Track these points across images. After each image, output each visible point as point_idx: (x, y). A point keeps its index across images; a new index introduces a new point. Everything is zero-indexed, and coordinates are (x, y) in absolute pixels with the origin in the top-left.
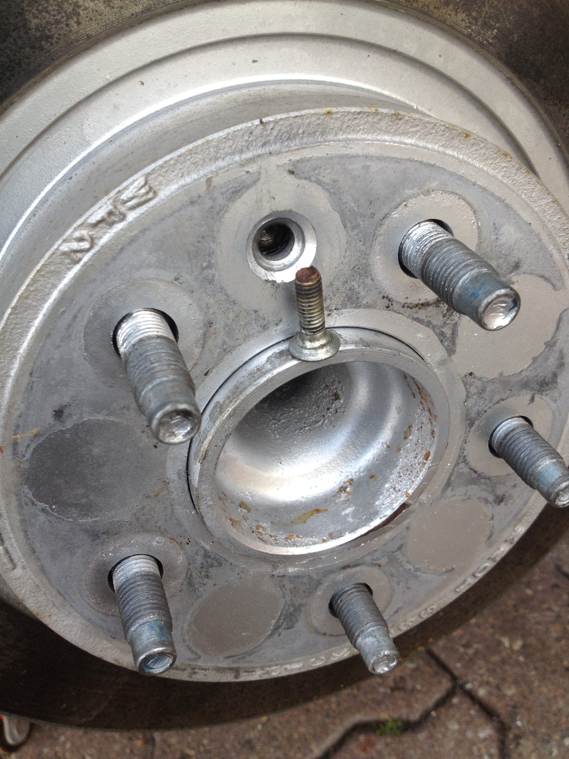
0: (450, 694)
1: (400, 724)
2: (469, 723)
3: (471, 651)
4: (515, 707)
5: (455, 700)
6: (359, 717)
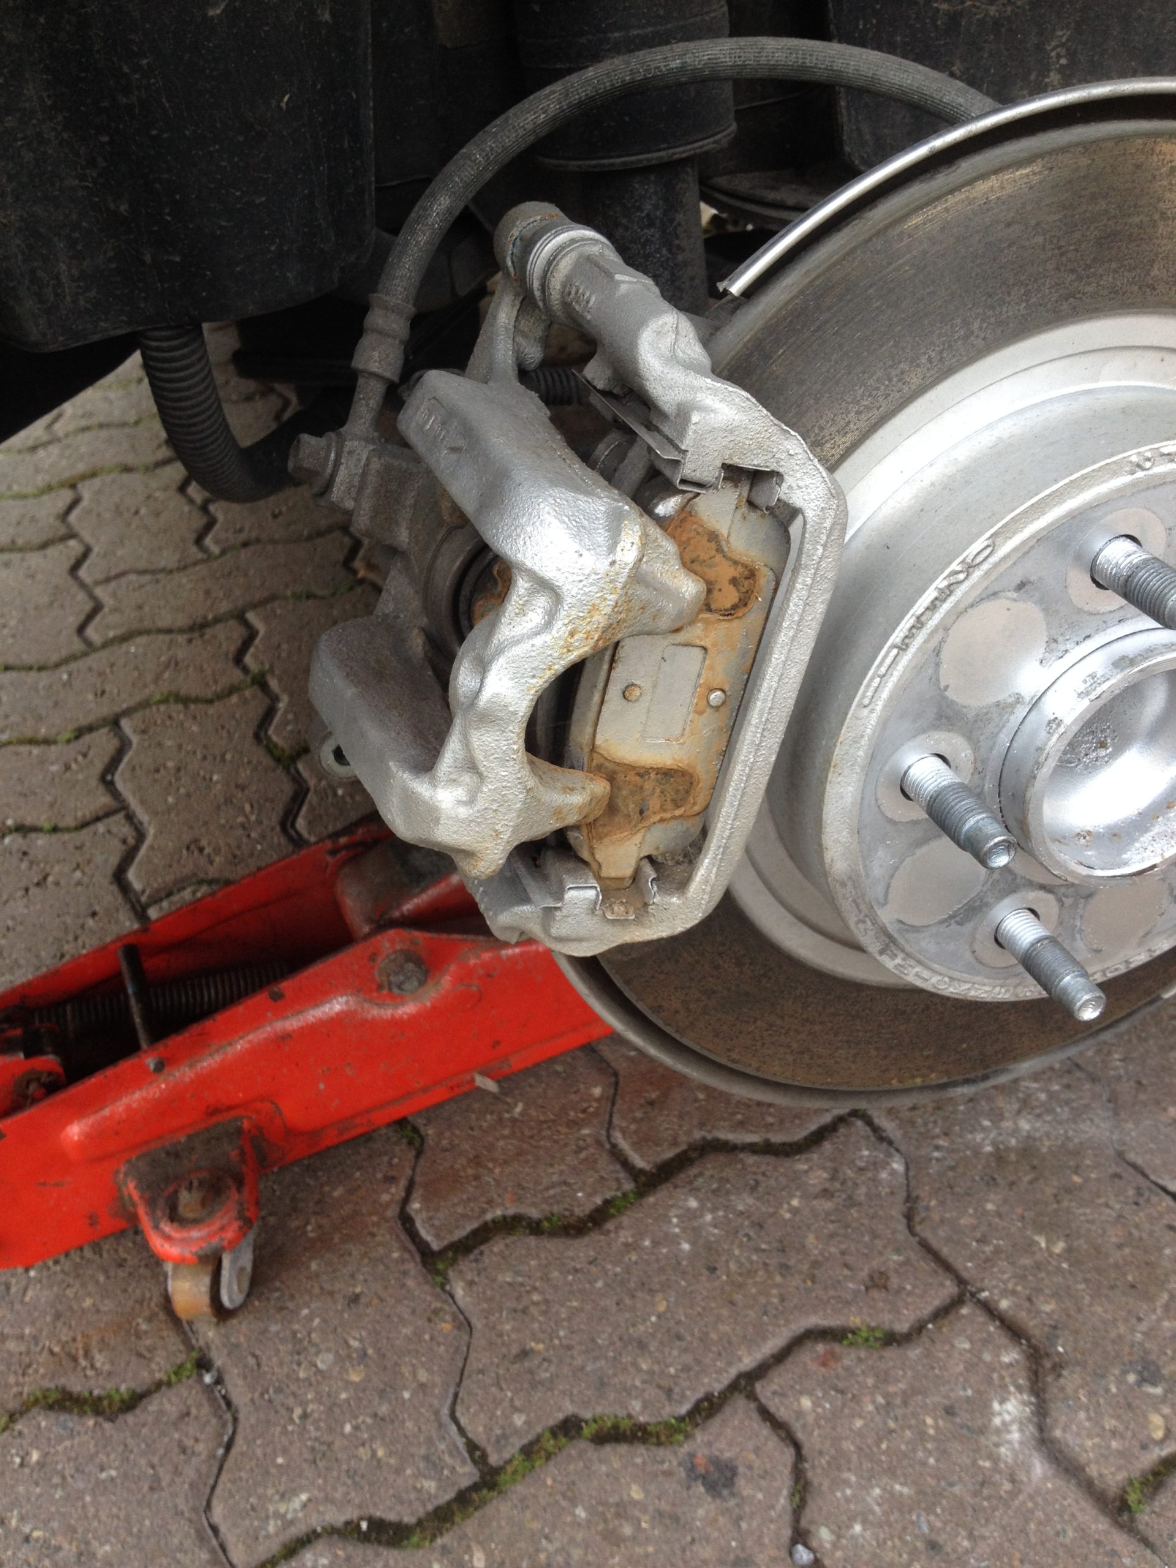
0: (957, 1302)
1: (878, 1334)
2: (985, 1342)
3: (988, 1249)
4: (1055, 1327)
5: (964, 1311)
6: (814, 1320)
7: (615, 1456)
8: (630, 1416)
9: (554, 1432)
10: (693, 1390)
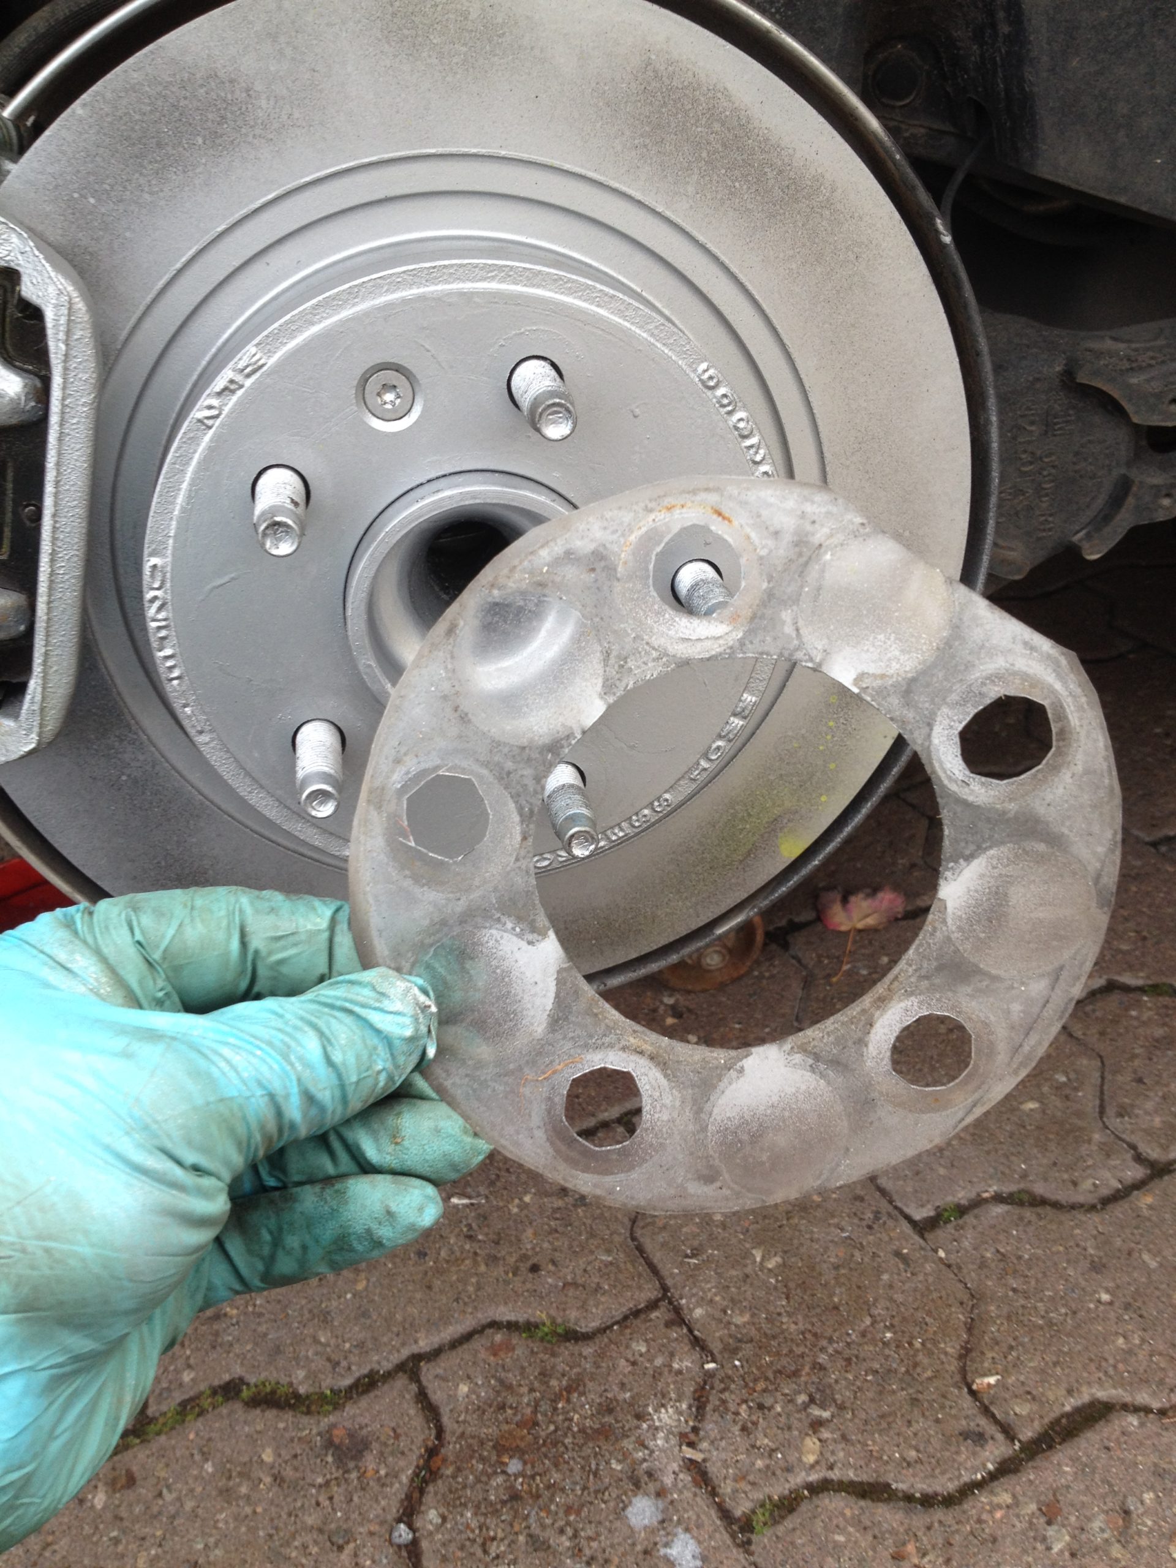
0: (653, 1305)
1: (560, 1330)
4: (740, 1341)
5: (655, 1315)
6: (502, 1313)
7: (263, 1420)
8: (291, 1384)
9: (214, 1392)
10: (359, 1366)
